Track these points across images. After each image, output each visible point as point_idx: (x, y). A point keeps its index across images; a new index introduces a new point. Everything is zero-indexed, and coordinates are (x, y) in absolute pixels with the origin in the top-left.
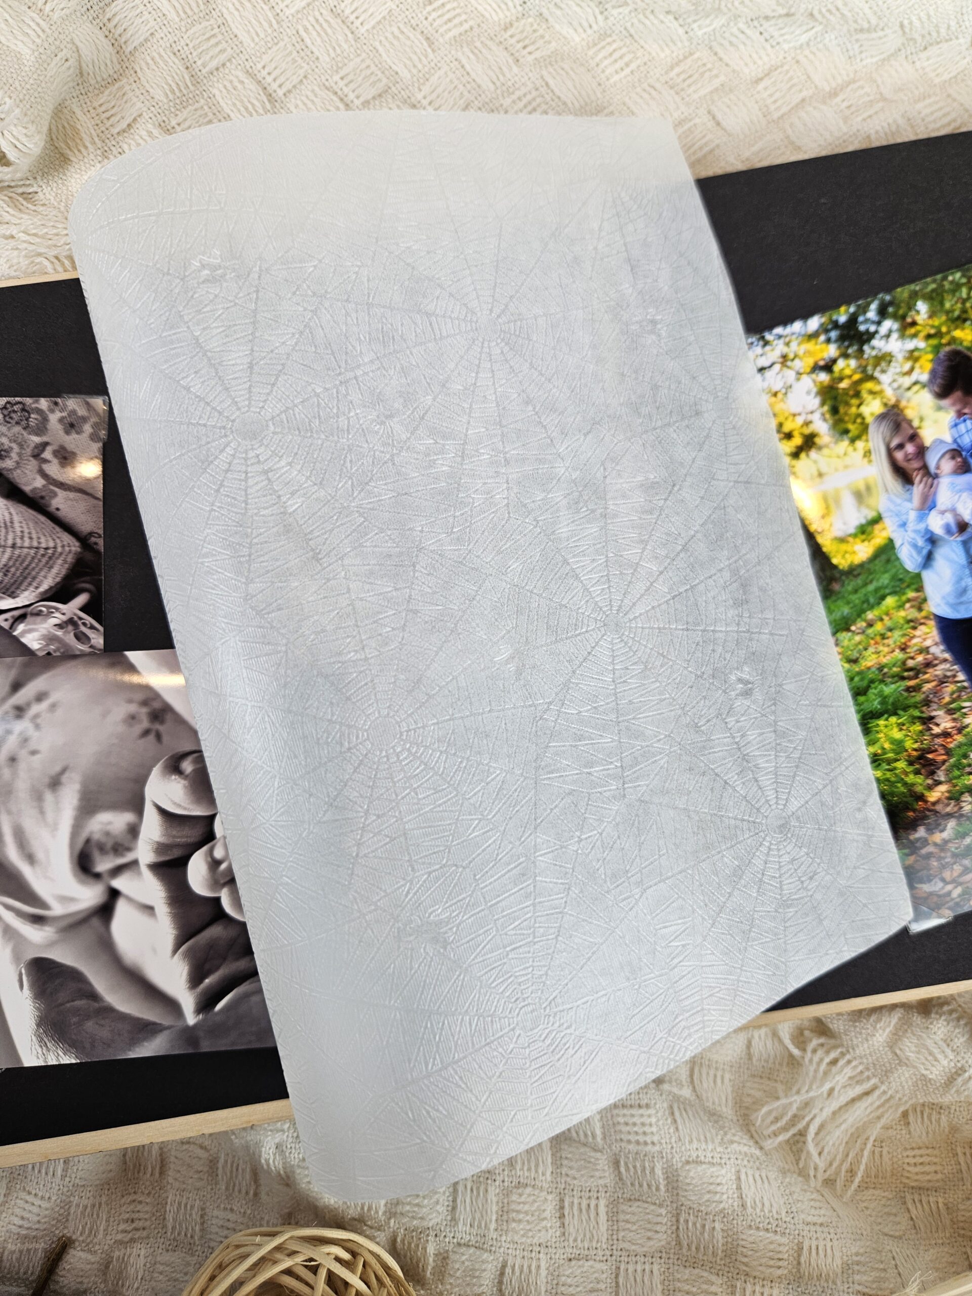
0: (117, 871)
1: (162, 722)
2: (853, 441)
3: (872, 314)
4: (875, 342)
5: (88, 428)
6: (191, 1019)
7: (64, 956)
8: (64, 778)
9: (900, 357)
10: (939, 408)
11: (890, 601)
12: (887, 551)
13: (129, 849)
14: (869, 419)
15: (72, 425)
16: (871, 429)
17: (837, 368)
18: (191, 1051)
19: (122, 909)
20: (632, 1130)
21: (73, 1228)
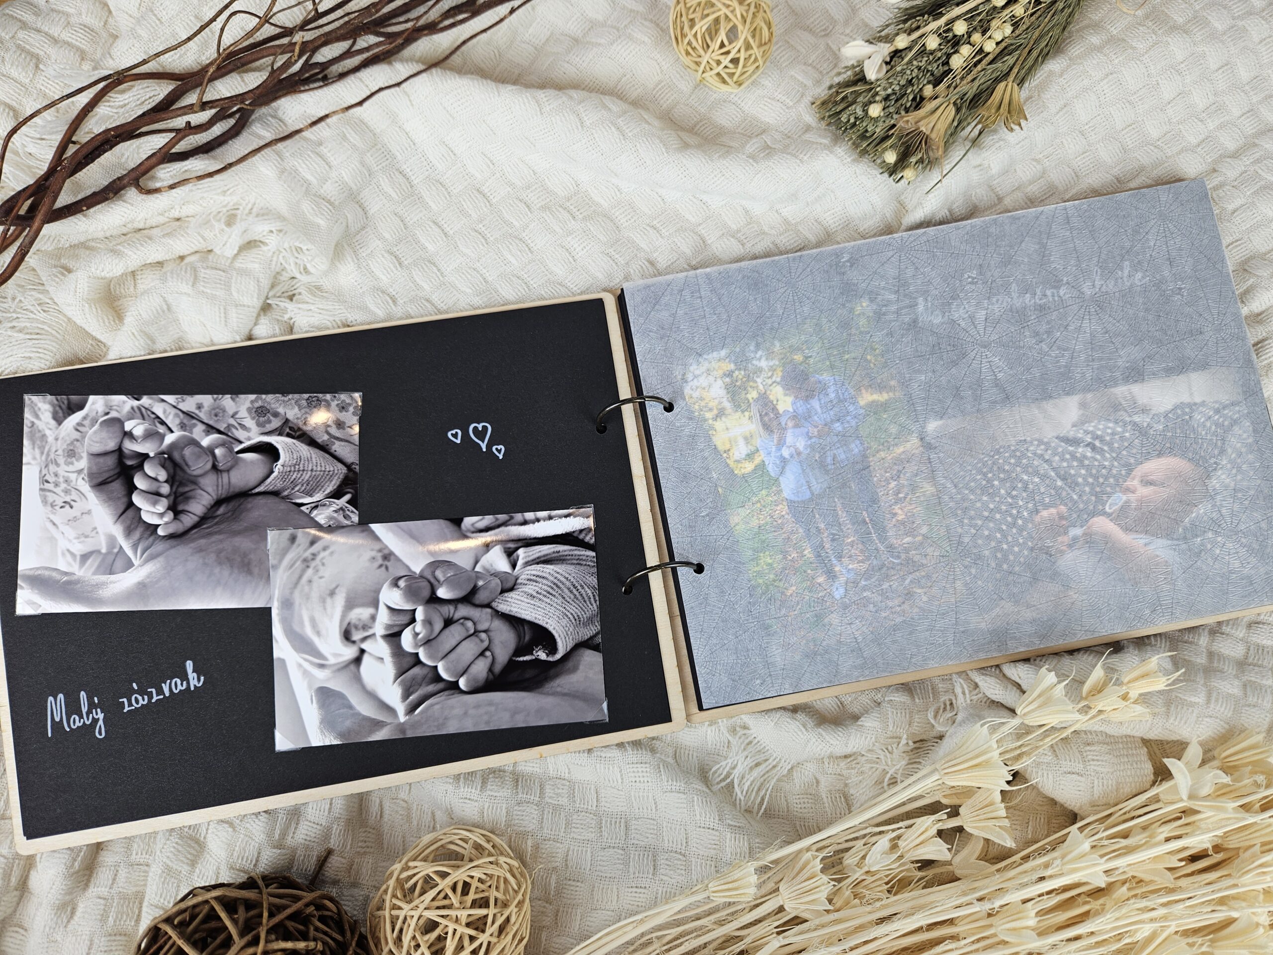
0: (364, 639)
1: (389, 560)
2: (742, 412)
3: (752, 348)
4: (754, 362)
5: (351, 409)
6: (402, 718)
7: (337, 685)
8: (337, 591)
9: (766, 369)
11: (764, 492)
13: (370, 628)
15: (343, 408)
17: (735, 375)
18: (401, 736)
19: (366, 658)
20: (637, 775)
21: (333, 843)
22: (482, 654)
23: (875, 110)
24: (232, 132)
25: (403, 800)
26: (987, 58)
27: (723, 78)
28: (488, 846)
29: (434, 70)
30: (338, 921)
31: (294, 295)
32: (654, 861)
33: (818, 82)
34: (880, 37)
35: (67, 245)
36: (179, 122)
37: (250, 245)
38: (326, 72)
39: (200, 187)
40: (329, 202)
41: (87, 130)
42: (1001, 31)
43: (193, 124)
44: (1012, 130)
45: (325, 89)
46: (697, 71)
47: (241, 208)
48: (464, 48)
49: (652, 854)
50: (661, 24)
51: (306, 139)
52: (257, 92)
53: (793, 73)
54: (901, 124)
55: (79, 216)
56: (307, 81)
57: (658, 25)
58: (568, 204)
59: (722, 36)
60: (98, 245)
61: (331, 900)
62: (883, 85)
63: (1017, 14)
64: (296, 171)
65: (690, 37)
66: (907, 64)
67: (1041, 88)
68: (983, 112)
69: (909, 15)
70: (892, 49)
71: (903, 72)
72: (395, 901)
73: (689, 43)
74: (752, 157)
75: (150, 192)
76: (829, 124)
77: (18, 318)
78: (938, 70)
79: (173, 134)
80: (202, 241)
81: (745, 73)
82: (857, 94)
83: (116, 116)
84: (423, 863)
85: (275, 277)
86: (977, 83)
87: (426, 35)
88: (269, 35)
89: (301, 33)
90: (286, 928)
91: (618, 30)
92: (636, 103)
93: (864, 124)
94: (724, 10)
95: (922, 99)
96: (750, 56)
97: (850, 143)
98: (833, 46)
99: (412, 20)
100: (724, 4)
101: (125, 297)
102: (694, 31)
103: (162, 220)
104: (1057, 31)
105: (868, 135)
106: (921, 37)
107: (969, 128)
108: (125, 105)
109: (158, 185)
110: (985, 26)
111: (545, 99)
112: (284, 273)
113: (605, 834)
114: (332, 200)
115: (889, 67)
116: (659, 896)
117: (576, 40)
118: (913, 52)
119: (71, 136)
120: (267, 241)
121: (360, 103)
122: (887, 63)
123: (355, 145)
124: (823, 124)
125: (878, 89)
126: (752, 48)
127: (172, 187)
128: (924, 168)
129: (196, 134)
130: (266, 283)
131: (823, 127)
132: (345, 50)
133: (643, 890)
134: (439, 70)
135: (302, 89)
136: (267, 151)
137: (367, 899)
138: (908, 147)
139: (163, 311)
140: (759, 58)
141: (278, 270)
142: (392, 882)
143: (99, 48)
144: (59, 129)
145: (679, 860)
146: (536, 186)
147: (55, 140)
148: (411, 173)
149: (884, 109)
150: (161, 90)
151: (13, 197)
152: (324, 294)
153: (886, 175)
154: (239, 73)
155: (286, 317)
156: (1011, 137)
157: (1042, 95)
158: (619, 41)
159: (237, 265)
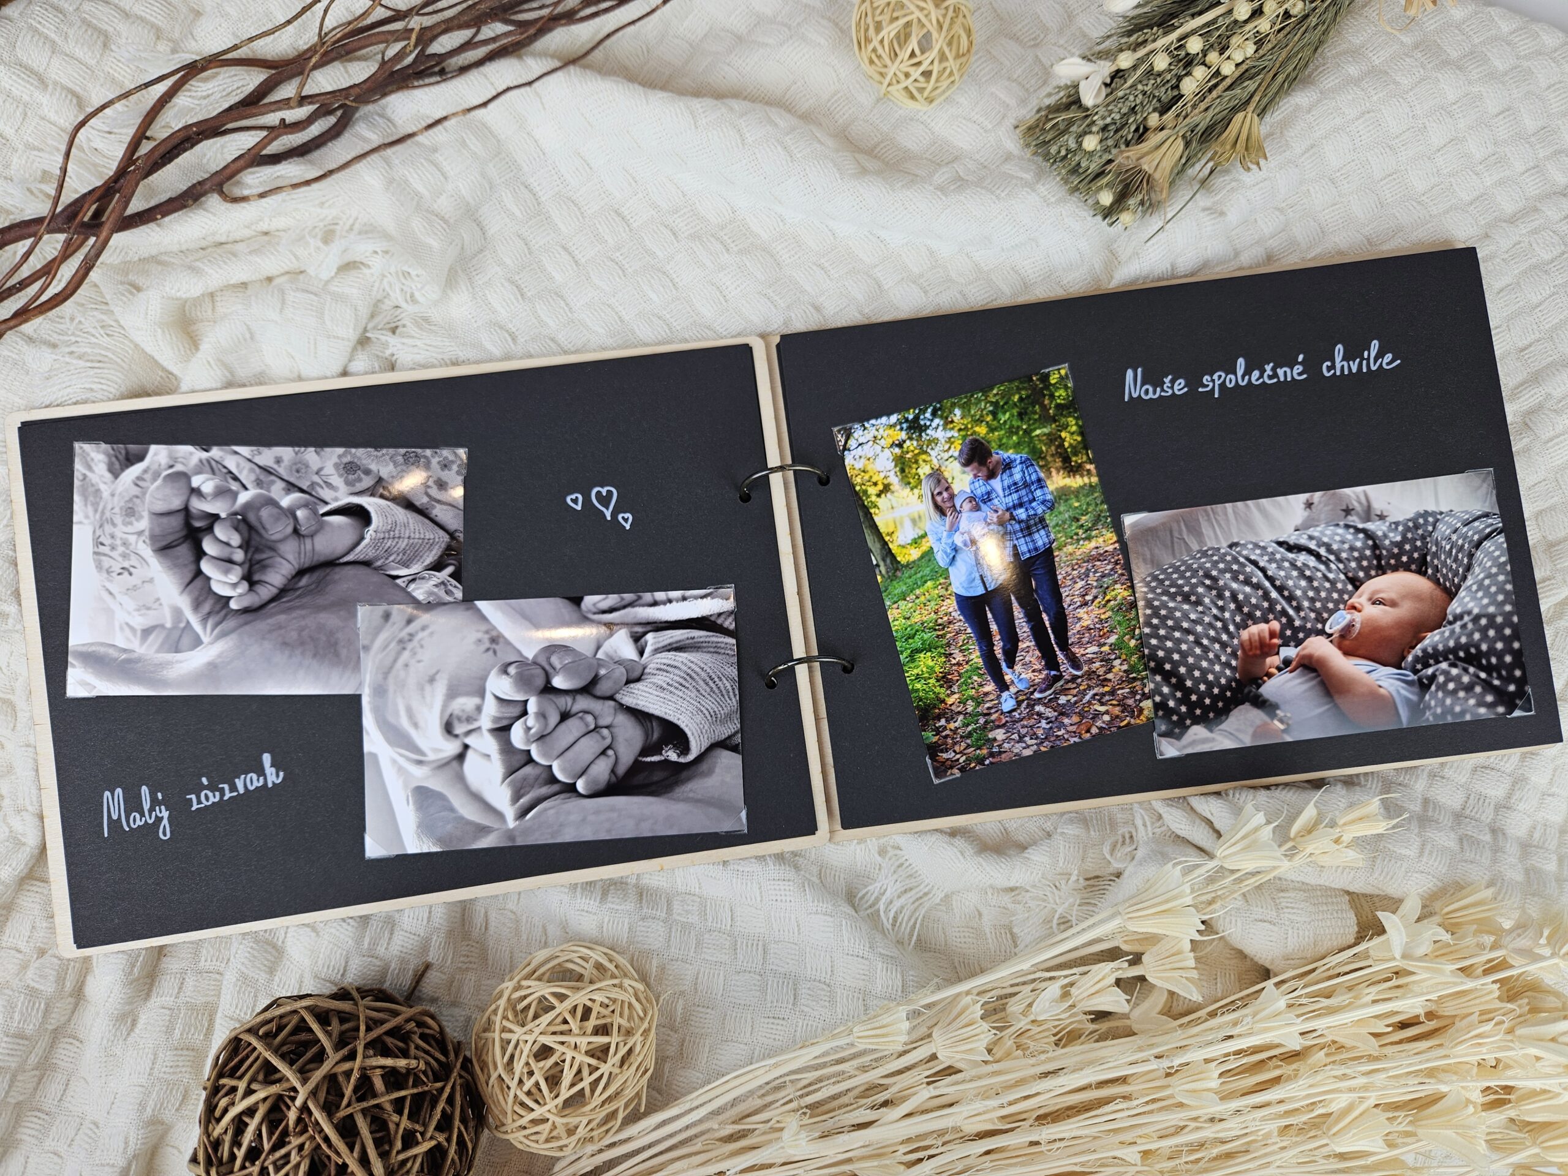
0: (469, 733)
1: (497, 644)
2: (912, 489)
3: (928, 415)
4: (928, 432)
5: (455, 467)
6: (511, 824)
7: (436, 784)
8: (437, 677)
9: (943, 441)
10: (964, 472)
11: (929, 584)
12: (929, 554)
13: (476, 720)
14: (922, 477)
15: (445, 466)
16: (923, 483)
17: (905, 446)
18: (510, 844)
19: (470, 755)
20: (778, 893)
21: (433, 956)
22: (603, 753)
23: (1091, 143)
24: (333, 133)
25: (512, 911)
26: (1224, 83)
27: (911, 93)
28: (611, 967)
29: (571, 68)
30: (440, 1041)
31: (397, 327)
32: (795, 990)
33: (1023, 102)
34: (1099, 53)
35: (136, 259)
36: (272, 119)
37: (348, 267)
38: (443, 65)
39: (295, 196)
40: (443, 219)
41: (163, 124)
42: (1242, 50)
43: (287, 122)
44: (1248, 169)
45: (443, 85)
46: (881, 83)
47: (341, 223)
48: (608, 42)
49: (793, 983)
50: (841, 24)
51: (418, 144)
52: (364, 87)
53: (993, 90)
54: (1119, 160)
55: (152, 225)
56: (420, 74)
57: (837, 25)
58: (722, 234)
59: (913, 44)
60: (172, 260)
61: (433, 1017)
62: (1100, 113)
63: (1262, 30)
64: (406, 181)
65: (875, 43)
66: (1131, 87)
67: (1285, 124)
68: (1215, 147)
69: (1136, 25)
70: (1114, 68)
71: (1125, 98)
72: (505, 1023)
73: (874, 50)
74: (941, 188)
75: (236, 200)
76: (1035, 154)
77: (77, 342)
78: (1165, 94)
79: (265, 133)
80: (294, 260)
81: (936, 88)
82: (1071, 123)
83: (198, 108)
84: (537, 983)
85: (376, 305)
86: (1210, 113)
87: (563, 25)
88: (379, 19)
89: (416, 18)
90: (384, 1044)
91: (789, 29)
92: (807, 117)
93: (1077, 158)
94: (918, 14)
95: (1146, 129)
96: (945, 69)
97: (1058, 179)
98: (1044, 60)
99: (548, 6)
100: (918, 6)
101: (202, 321)
102: (880, 37)
103: (247, 233)
104: (1307, 52)
105: (1081, 171)
106: (1148, 55)
107: (1198, 167)
108: (208, 96)
109: (246, 192)
110: (1224, 43)
111: (701, 110)
112: (386, 301)
113: (740, 956)
114: (447, 217)
115: (1109, 90)
116: (799, 1029)
117: (739, 39)
118: (1139, 72)
119: (145, 132)
120: (370, 263)
121: (485, 104)
122: (1106, 85)
123: (475, 154)
124: (1028, 153)
125: (1095, 118)
126: (947, 59)
127: (262, 195)
128: (1144, 212)
129: (291, 133)
130: (364, 312)
131: (1028, 155)
132: (467, 39)
133: (781, 1022)
134: (578, 69)
135: (416, 84)
136: (374, 157)
137: (468, 1019)
138: (1127, 186)
139: (245, 340)
140: (955, 71)
141: (379, 297)
142: (502, 1002)
143: (177, 26)
144: (132, 122)
145: (823, 990)
146: (685, 210)
147: (126, 134)
148: (538, 188)
149: (1101, 141)
150: (251, 80)
151: (77, 201)
152: (433, 328)
153: (1099, 218)
154: (342, 62)
155: (388, 352)
156: (1247, 178)
157: (1286, 132)
158: (791, 42)
159: (333, 288)
